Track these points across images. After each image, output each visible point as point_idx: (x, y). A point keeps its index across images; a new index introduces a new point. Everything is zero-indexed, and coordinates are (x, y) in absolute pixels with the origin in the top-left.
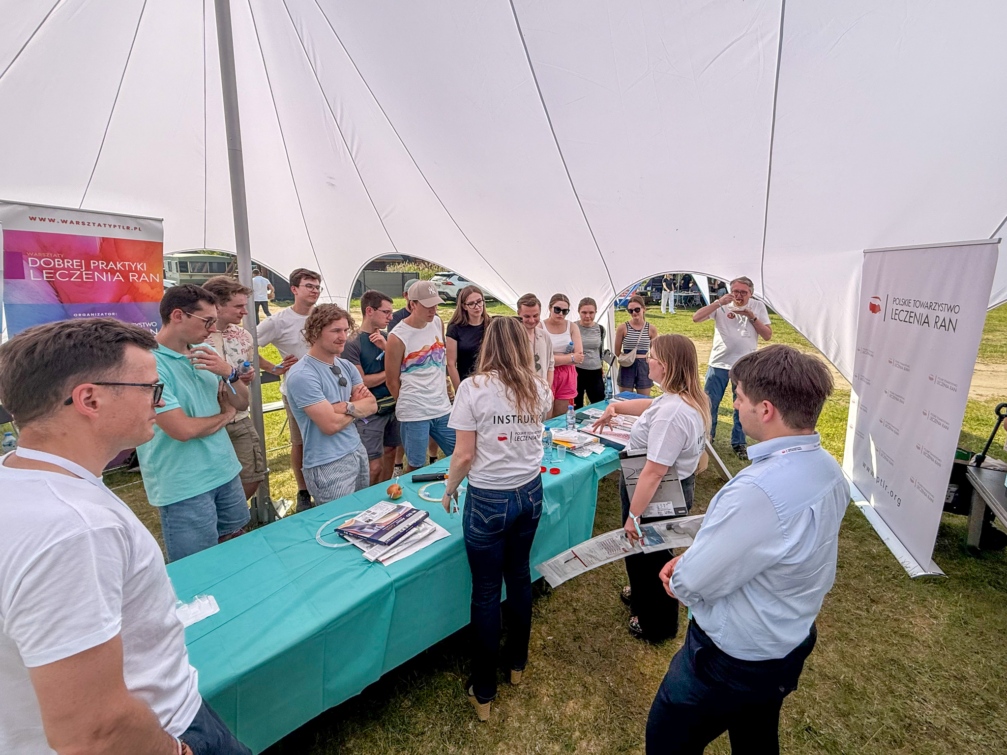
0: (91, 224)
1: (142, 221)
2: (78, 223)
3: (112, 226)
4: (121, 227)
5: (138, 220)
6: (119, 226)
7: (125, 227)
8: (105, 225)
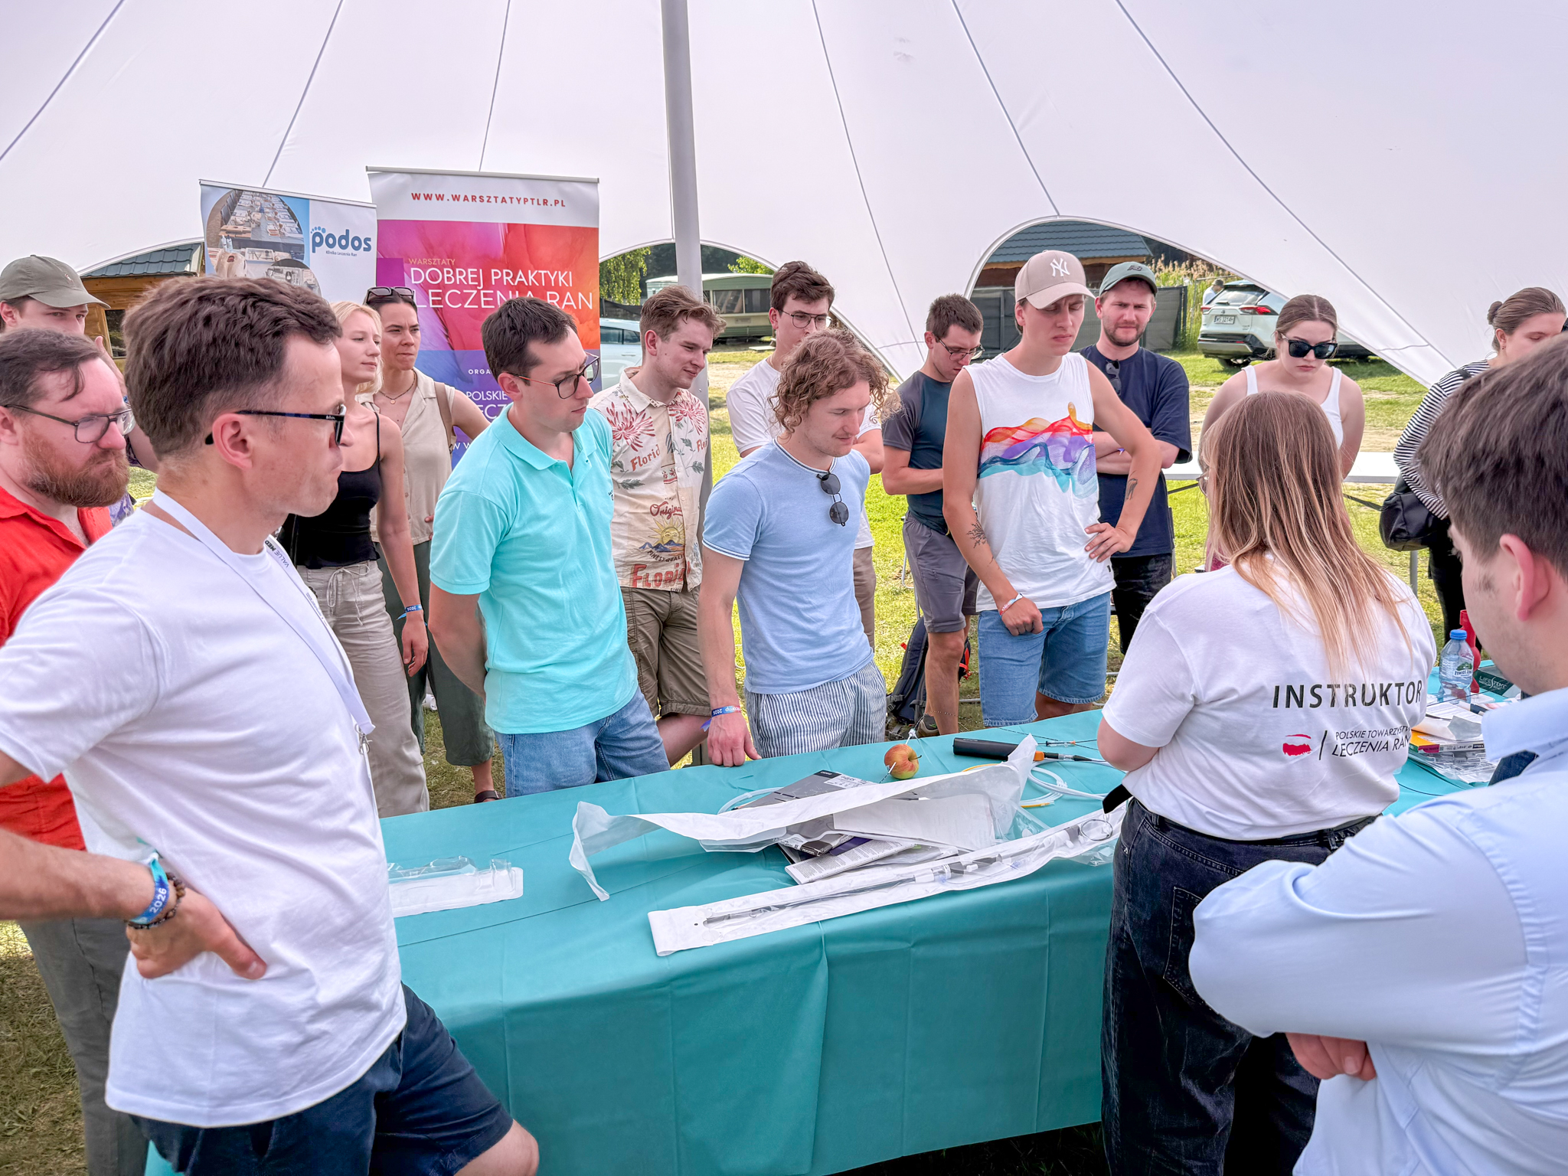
0: (493, 200)
1: (567, 187)
2: (474, 198)
3: (522, 201)
4: (535, 202)
5: (562, 185)
6: (532, 199)
7: (541, 202)
8: (511, 198)
